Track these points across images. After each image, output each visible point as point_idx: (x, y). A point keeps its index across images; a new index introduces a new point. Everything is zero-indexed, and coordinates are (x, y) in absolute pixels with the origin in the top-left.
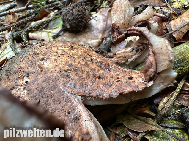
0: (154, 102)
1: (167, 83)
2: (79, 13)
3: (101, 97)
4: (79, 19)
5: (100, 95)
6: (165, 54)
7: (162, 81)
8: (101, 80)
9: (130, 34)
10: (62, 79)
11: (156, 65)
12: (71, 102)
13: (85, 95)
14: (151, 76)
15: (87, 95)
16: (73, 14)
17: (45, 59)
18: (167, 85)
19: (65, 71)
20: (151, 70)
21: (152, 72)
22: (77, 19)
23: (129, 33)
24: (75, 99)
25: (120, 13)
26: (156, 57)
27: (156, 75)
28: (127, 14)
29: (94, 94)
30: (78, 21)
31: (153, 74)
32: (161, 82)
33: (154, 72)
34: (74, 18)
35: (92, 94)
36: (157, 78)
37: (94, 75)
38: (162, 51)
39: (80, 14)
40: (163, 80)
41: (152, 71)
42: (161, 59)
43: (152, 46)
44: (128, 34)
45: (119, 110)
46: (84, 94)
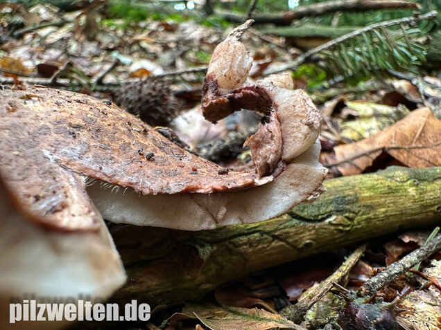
0: (286, 294)
1: (306, 190)
2: (154, 93)
3: (138, 188)
4: (152, 105)
5: (136, 183)
6: (300, 114)
7: (293, 181)
8: (152, 164)
9: (239, 98)
10: (56, 135)
11: (281, 141)
12: (54, 178)
13: (101, 177)
14: (269, 161)
15: (105, 179)
16: (140, 91)
17: (33, 98)
18: (304, 193)
19: (70, 125)
20: (268, 147)
21: (271, 153)
22: (147, 102)
23: (236, 97)
24: (68, 179)
25: (224, 58)
26: (282, 126)
27: (281, 164)
28: (237, 62)
29: (124, 180)
30: (147, 106)
31: (272, 157)
32: (292, 184)
33: (276, 152)
34: (140, 99)
35: (116, 178)
36: (283, 171)
37: (139, 151)
38: (296, 111)
39: (156, 96)
40: (296, 177)
41: (270, 150)
42: (293, 127)
43: (276, 106)
44: (236, 99)
45: (189, 277)
46: (98, 175)
